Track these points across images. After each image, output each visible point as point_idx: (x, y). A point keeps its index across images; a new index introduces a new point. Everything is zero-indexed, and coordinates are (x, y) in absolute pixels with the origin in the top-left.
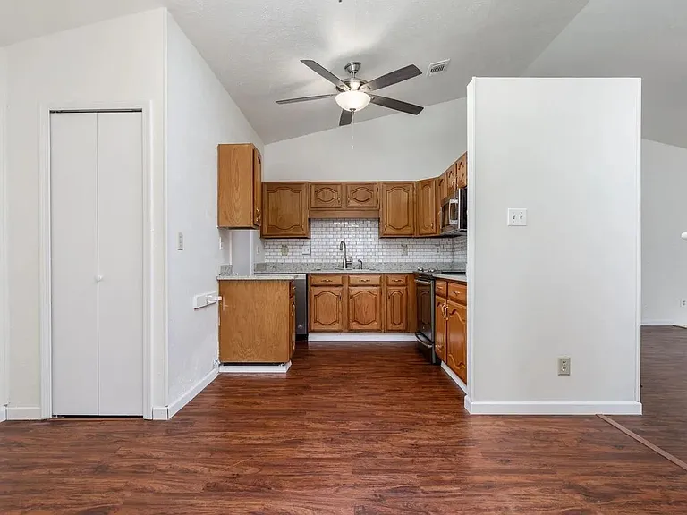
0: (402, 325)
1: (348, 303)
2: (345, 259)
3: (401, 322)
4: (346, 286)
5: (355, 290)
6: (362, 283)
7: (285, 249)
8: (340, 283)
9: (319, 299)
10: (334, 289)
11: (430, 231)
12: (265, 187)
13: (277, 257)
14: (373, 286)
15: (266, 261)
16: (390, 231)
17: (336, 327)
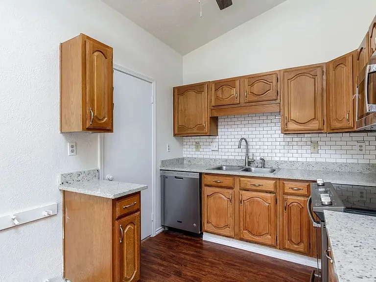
0: (302, 245)
1: (239, 208)
2: (247, 155)
3: (301, 241)
4: (237, 188)
5: (246, 195)
6: (254, 188)
7: (197, 145)
8: (231, 185)
9: (211, 200)
10: (225, 191)
11: (344, 124)
12: (176, 90)
13: (191, 153)
14: (267, 192)
15: (185, 156)
16: (292, 126)
17: (227, 231)
